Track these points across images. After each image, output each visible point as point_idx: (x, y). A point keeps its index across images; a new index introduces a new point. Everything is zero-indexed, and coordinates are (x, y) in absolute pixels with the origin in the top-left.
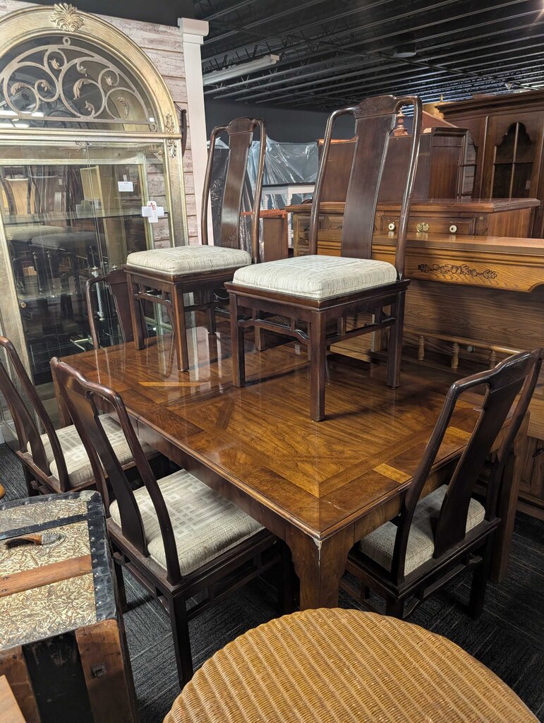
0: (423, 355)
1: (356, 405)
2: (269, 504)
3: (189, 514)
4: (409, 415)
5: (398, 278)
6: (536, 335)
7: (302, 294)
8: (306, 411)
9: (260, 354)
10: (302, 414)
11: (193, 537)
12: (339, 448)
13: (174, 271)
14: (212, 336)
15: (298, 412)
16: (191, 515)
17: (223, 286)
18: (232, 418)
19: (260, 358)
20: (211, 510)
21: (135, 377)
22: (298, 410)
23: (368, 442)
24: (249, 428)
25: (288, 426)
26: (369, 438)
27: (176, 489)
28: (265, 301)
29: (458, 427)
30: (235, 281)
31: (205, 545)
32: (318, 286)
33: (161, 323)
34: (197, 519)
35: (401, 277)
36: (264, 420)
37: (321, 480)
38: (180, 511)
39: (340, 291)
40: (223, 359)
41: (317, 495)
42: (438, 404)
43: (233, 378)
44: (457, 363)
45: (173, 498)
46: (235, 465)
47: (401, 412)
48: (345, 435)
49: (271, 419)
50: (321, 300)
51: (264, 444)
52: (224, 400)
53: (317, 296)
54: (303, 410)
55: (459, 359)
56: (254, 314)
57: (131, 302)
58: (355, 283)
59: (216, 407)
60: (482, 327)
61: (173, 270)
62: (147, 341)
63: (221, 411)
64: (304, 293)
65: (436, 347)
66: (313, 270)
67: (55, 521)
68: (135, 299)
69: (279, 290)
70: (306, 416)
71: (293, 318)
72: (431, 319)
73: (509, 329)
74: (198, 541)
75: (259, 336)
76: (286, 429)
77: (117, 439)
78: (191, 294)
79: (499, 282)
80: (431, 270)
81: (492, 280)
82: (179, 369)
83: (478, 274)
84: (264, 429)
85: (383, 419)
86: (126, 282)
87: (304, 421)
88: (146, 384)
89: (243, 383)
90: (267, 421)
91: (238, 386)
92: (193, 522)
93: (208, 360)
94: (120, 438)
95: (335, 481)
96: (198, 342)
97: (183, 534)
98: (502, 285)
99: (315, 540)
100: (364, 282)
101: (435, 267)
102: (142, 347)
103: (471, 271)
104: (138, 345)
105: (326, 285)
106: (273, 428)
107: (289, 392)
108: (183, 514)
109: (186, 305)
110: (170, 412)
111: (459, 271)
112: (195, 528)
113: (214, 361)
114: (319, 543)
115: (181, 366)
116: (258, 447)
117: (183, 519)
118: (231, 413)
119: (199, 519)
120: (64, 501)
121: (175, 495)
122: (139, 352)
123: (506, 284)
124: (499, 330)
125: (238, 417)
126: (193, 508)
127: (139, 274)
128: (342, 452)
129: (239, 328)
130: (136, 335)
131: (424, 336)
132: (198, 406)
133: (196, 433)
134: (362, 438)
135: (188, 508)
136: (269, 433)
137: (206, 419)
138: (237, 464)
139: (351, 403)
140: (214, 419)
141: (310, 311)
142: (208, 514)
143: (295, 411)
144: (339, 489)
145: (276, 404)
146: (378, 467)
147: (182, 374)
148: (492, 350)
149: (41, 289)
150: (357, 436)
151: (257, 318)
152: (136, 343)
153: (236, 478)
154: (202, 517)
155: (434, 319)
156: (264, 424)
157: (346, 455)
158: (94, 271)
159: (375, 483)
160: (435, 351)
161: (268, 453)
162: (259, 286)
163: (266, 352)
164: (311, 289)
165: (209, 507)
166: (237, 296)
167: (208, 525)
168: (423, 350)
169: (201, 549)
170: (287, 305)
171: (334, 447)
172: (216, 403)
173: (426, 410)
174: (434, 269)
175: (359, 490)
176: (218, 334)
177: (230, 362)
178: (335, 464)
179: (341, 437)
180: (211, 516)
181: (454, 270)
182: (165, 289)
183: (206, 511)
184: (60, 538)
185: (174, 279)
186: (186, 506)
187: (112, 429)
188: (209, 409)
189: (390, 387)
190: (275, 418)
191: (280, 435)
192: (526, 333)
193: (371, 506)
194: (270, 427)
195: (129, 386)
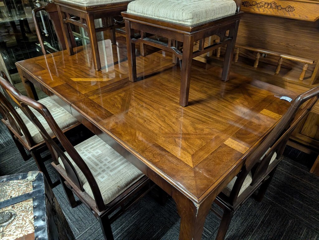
0: (237, 59)
1: (205, 94)
2: (161, 173)
3: (107, 164)
4: (238, 101)
5: (237, 11)
6: (307, 48)
7: (178, 22)
8: (176, 99)
9: (144, 58)
10: (173, 101)
11: (110, 181)
12: (200, 126)
13: (87, 4)
14: (114, 46)
15: (171, 100)
16: (109, 165)
17: (120, 14)
18: (131, 105)
19: (144, 61)
20: (120, 160)
21: (68, 75)
22: (171, 98)
23: (217, 122)
24: (142, 112)
25: (166, 110)
26: (217, 118)
27: (98, 146)
28: (150, 26)
29: (268, 109)
30: (129, 11)
31: (118, 185)
32: (190, 16)
33: (84, 36)
34: (112, 167)
35: (238, 10)
36: (151, 106)
37: (192, 153)
38: (101, 162)
39: (203, 20)
40: (121, 61)
41: (191, 165)
42: (254, 93)
43: (129, 75)
44: (257, 64)
45: (97, 153)
46: (135, 142)
47: (233, 98)
48: (202, 116)
49: (155, 105)
50: (192, 26)
51: (153, 125)
52: (124, 91)
53: (189, 23)
54: (174, 98)
55: (259, 62)
56: (142, 35)
57: (62, 25)
58: (213, 14)
59: (120, 96)
60: (274, 42)
61: (85, 2)
62: (75, 49)
63: (123, 100)
64: (179, 20)
65: (243, 53)
66: (184, 3)
67: (8, 201)
68: (64, 23)
69: (160, 18)
70: (176, 103)
71: (170, 39)
72: (243, 37)
73: (290, 44)
74: (114, 183)
75: (143, 47)
76: (165, 113)
77: (62, 112)
78: (100, 20)
79: (295, 14)
80: (251, 5)
81: (290, 13)
82: (95, 69)
83: (282, 8)
84: (152, 113)
85: (223, 104)
86: (57, 11)
87: (175, 106)
88: (75, 80)
89: (136, 79)
90: (152, 107)
91: (132, 81)
92: (110, 169)
93: (113, 62)
94: (64, 111)
95: (201, 153)
96: (106, 47)
97: (104, 179)
98: (297, 17)
99: (195, 203)
100: (218, 13)
101: (254, 3)
102: (72, 53)
103: (277, 6)
104: (69, 53)
105: (195, 15)
106: (157, 112)
107: (164, 85)
108: (103, 164)
109: (97, 27)
110: (91, 100)
111: (269, 6)
112: (111, 174)
113: (116, 63)
114: (197, 206)
115: (96, 68)
116: (149, 127)
117: (104, 168)
118: (130, 101)
119: (114, 167)
120: (15, 181)
121: (98, 150)
122: (70, 57)
123: (299, 16)
124: (284, 44)
125: (134, 104)
126: (109, 159)
127: (65, 6)
128: (202, 130)
129: (132, 43)
130: (68, 46)
131: (239, 47)
132: (109, 96)
133: (108, 117)
134: (213, 119)
135: (106, 160)
136: (155, 116)
137: (114, 105)
138: (137, 141)
139: (202, 92)
140: (120, 106)
141: (183, 34)
142: (119, 163)
143: (169, 99)
144: (205, 160)
145: (157, 94)
146: (226, 141)
147: (97, 72)
148: (281, 57)
149: (9, 15)
150: (209, 117)
151: (144, 37)
152: (68, 50)
153: (137, 152)
154: (116, 166)
155: (244, 37)
156: (152, 109)
157: (205, 132)
158: (37, 3)
159: (228, 154)
160: (244, 56)
161: (156, 132)
162: (145, 15)
163: (147, 56)
164: (185, 18)
165: (119, 158)
166: (130, 21)
167: (119, 171)
168: (238, 56)
169: (116, 188)
170: (166, 30)
171: (197, 126)
172: (119, 93)
173: (247, 97)
174: (253, 5)
175: (218, 161)
176: (117, 43)
177: (127, 64)
178: (200, 139)
179: (200, 118)
180: (121, 165)
181: (266, 6)
182: (81, 16)
183: (118, 161)
184: (11, 217)
185: (87, 9)
186: (105, 158)
187: (58, 105)
188: (115, 98)
189: (223, 81)
190: (158, 105)
191: (162, 117)
192: (300, 47)
193: (228, 172)
194: (155, 111)
195: (65, 81)
